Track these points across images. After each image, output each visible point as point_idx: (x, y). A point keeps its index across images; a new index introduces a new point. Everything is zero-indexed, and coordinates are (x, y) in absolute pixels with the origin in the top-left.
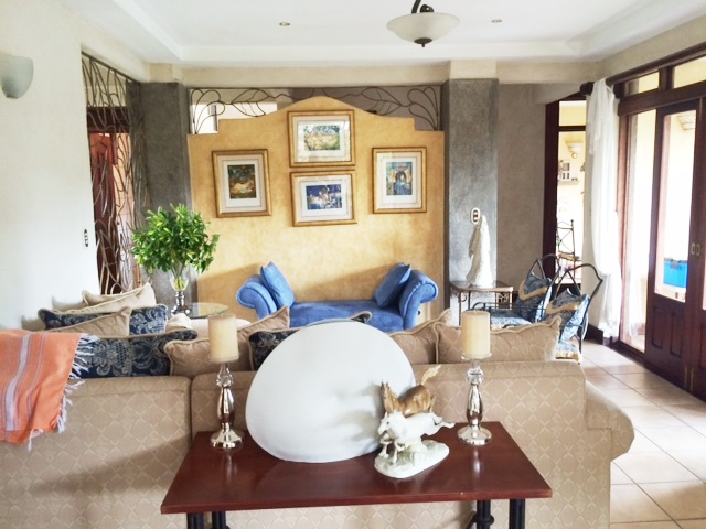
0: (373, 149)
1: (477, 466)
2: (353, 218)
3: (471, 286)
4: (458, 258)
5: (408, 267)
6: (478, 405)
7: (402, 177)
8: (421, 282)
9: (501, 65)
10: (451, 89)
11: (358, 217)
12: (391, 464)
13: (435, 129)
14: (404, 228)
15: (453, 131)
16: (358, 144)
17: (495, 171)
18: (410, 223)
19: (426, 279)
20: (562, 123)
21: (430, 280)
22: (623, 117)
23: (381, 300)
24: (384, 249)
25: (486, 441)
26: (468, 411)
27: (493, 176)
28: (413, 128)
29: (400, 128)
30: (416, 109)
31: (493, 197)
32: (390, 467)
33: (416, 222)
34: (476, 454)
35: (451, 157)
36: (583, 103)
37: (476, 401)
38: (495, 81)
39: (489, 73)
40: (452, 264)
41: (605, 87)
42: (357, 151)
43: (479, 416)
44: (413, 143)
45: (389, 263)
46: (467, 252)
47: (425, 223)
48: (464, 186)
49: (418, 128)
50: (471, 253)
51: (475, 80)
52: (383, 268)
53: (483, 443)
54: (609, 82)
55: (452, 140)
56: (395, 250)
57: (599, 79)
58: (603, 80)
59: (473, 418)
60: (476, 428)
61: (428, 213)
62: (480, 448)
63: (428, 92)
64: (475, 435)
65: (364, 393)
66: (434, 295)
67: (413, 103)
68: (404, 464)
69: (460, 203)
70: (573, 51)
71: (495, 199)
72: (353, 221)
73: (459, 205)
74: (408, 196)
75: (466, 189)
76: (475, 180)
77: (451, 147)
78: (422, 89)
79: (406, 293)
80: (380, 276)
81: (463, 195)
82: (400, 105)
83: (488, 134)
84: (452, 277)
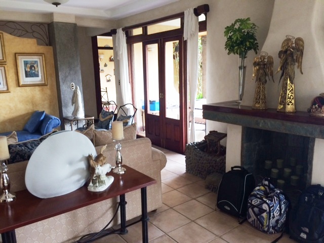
0: (15, 54)
1: (122, 183)
2: (8, 90)
3: (75, 118)
4: (66, 106)
5: (44, 112)
6: (120, 158)
7: (33, 68)
8: (52, 118)
9: (77, 17)
10: (55, 26)
11: (11, 89)
12: (97, 187)
13: (47, 45)
14: (37, 93)
15: (58, 47)
16: (7, 51)
17: (79, 66)
18: (39, 91)
19: (53, 117)
20: (99, 45)
21: (56, 118)
22: (129, 45)
23: (31, 130)
24: (27, 105)
25: (125, 171)
26: (117, 162)
27: (78, 68)
28: (36, 44)
29: (29, 44)
30: (36, 35)
31: (80, 77)
32: (97, 188)
33: (42, 90)
34: (121, 178)
35: (58, 59)
36: (111, 38)
37: (120, 157)
38: (75, 25)
39: (72, 20)
40: (64, 109)
41: (122, 32)
42: (7, 55)
43: (121, 163)
44: (37, 52)
45: (30, 111)
46: (71, 103)
47: (47, 91)
48: (66, 73)
49: (39, 44)
50: (73, 103)
51: (66, 23)
52: (28, 114)
53: (123, 172)
54: (123, 30)
55: (58, 51)
56: (33, 105)
57: (119, 28)
58: (121, 29)
59: (119, 164)
60: (120, 167)
61: (48, 86)
62: (122, 175)
63: (41, 26)
64: (120, 170)
65: (81, 160)
66: (59, 124)
67: (34, 32)
68: (101, 185)
69: (65, 81)
70: (107, 15)
71: (81, 78)
72: (8, 91)
73: (64, 81)
74: (37, 78)
75: (67, 74)
76: (70, 70)
77: (58, 55)
78: (39, 25)
79: (44, 124)
80: (26, 118)
81: (66, 77)
82: (27, 32)
83: (74, 49)
84: (64, 115)
